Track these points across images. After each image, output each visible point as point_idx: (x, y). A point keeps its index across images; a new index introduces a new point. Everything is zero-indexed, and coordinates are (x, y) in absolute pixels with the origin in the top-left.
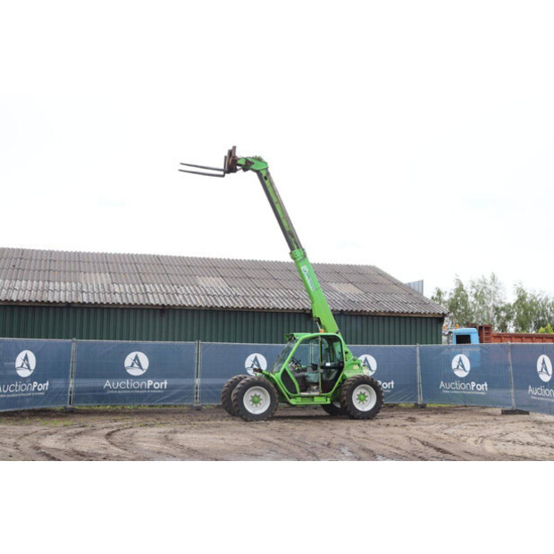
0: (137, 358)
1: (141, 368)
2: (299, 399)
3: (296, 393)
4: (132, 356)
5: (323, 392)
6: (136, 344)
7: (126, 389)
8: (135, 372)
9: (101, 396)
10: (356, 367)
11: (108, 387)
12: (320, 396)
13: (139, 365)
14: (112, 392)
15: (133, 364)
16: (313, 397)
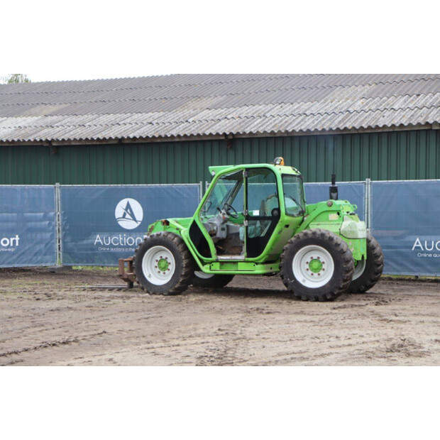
0: (128, 206)
1: (134, 219)
2: (216, 266)
3: (210, 256)
4: (122, 204)
5: (248, 256)
6: (127, 189)
7: (119, 246)
8: (128, 224)
9: (92, 255)
10: (334, 216)
11: (98, 243)
12: (245, 261)
13: (132, 215)
14: (104, 249)
15: (125, 214)
16: (235, 263)
